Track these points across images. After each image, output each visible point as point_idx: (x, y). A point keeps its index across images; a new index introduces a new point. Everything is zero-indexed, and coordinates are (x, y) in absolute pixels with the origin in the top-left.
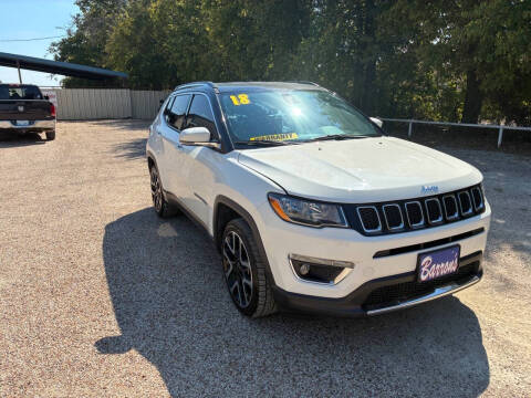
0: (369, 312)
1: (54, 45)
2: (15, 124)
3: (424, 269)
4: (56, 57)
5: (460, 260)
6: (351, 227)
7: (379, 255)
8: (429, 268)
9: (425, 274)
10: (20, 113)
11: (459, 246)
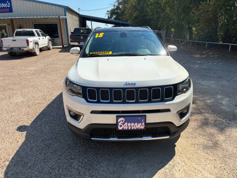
0: (92, 139)
1: (108, 11)
2: (79, 43)
3: (120, 124)
4: (108, 17)
5: (146, 124)
6: (83, 97)
7: (93, 112)
8: (123, 124)
9: (121, 126)
10: (81, 39)
11: (145, 116)
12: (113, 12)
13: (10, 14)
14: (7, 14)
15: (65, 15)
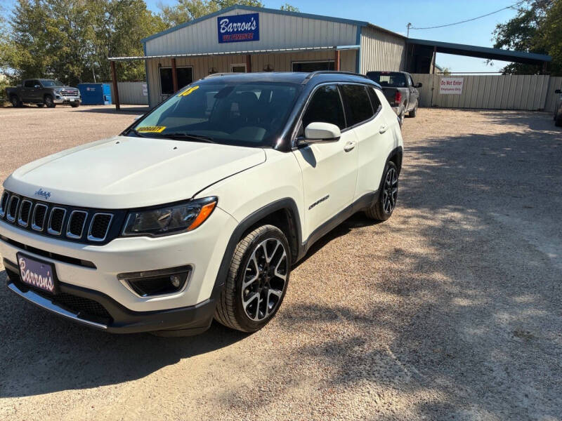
3: (22, 268)
4: (499, 40)
8: (25, 271)
9: (23, 275)
12: (514, 28)
13: (255, 43)
14: (249, 43)
15: (358, 42)
